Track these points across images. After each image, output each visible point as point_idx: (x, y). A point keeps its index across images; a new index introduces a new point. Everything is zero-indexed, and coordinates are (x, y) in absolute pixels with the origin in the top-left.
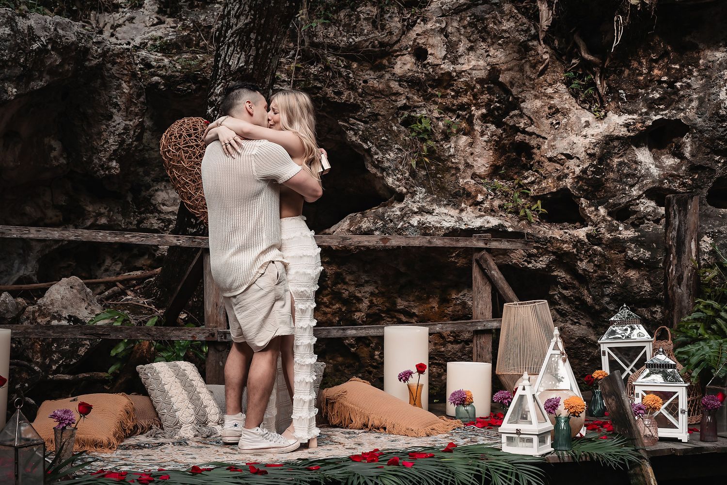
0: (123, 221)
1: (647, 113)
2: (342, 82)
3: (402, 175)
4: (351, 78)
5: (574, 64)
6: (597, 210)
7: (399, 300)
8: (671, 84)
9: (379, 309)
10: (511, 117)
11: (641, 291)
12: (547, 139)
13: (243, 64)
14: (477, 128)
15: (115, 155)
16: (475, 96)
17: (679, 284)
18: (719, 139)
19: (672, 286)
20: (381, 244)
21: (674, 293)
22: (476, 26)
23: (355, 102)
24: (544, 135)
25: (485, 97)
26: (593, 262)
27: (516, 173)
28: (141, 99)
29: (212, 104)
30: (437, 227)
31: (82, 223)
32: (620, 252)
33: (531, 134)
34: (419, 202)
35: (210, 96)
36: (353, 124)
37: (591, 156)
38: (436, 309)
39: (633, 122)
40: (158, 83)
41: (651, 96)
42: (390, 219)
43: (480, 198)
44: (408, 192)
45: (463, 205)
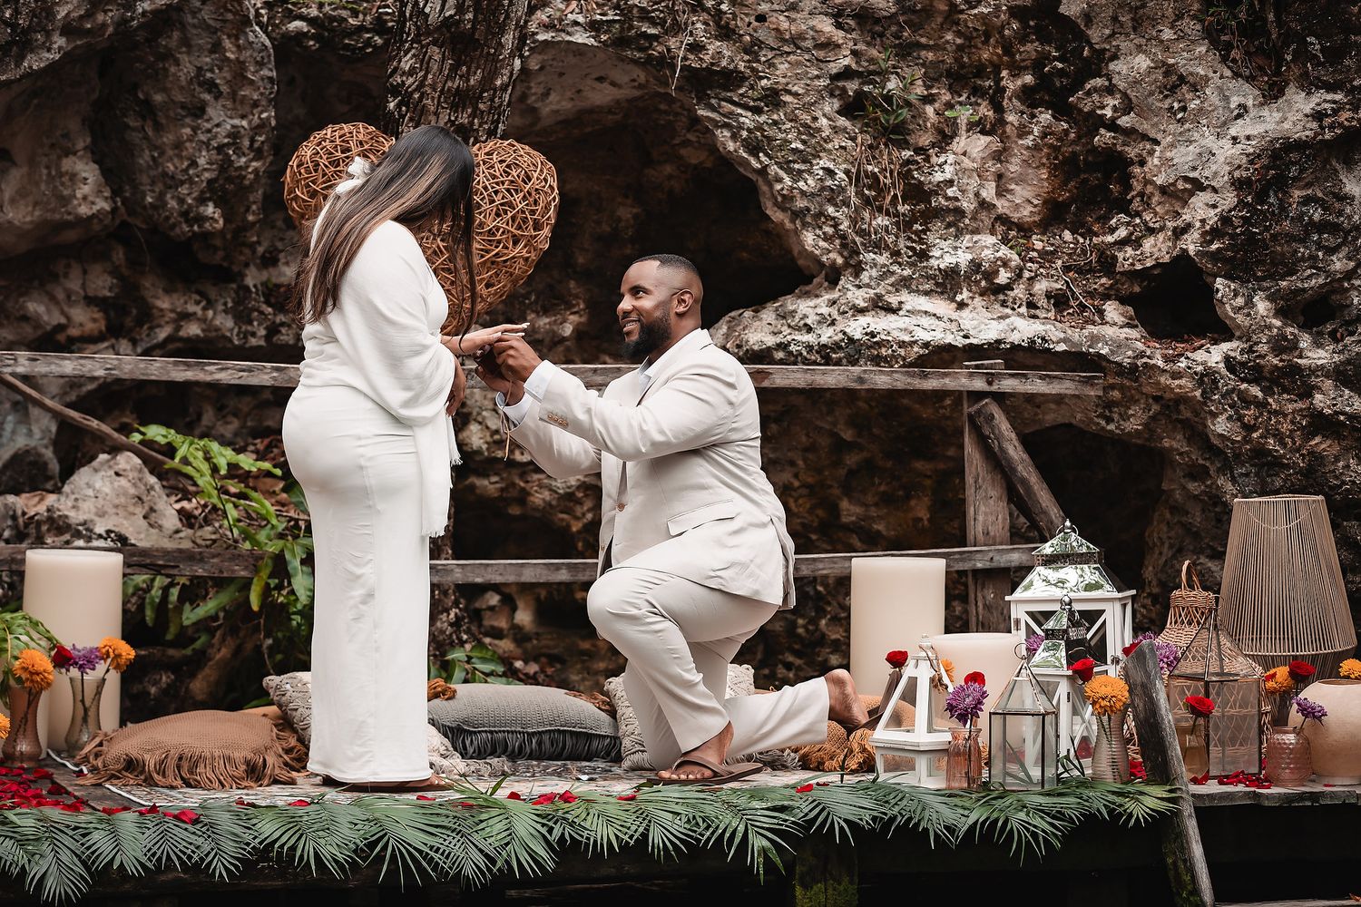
0: (236, 330)
2: (705, 23)
3: (835, 226)
4: (725, 13)
6: (1249, 303)
7: (845, 504)
9: (803, 525)
10: (1089, 93)
11: (1344, 483)
12: (1157, 143)
13: (452, 12)
14: (1011, 118)
15: (214, 192)
16: (1008, 49)
23: (731, 67)
24: (1152, 134)
25: (1031, 49)
26: (1240, 419)
27: (1098, 220)
28: (265, 72)
29: (396, 91)
30: (904, 342)
31: (148, 335)
32: (1301, 397)
33: (1130, 133)
34: (868, 286)
35: (391, 76)
36: (730, 115)
37: (1239, 185)
38: (926, 523)
39: (1333, 109)
40: (300, 35)
42: (806, 325)
43: (1003, 277)
44: (847, 265)
45: (965, 293)
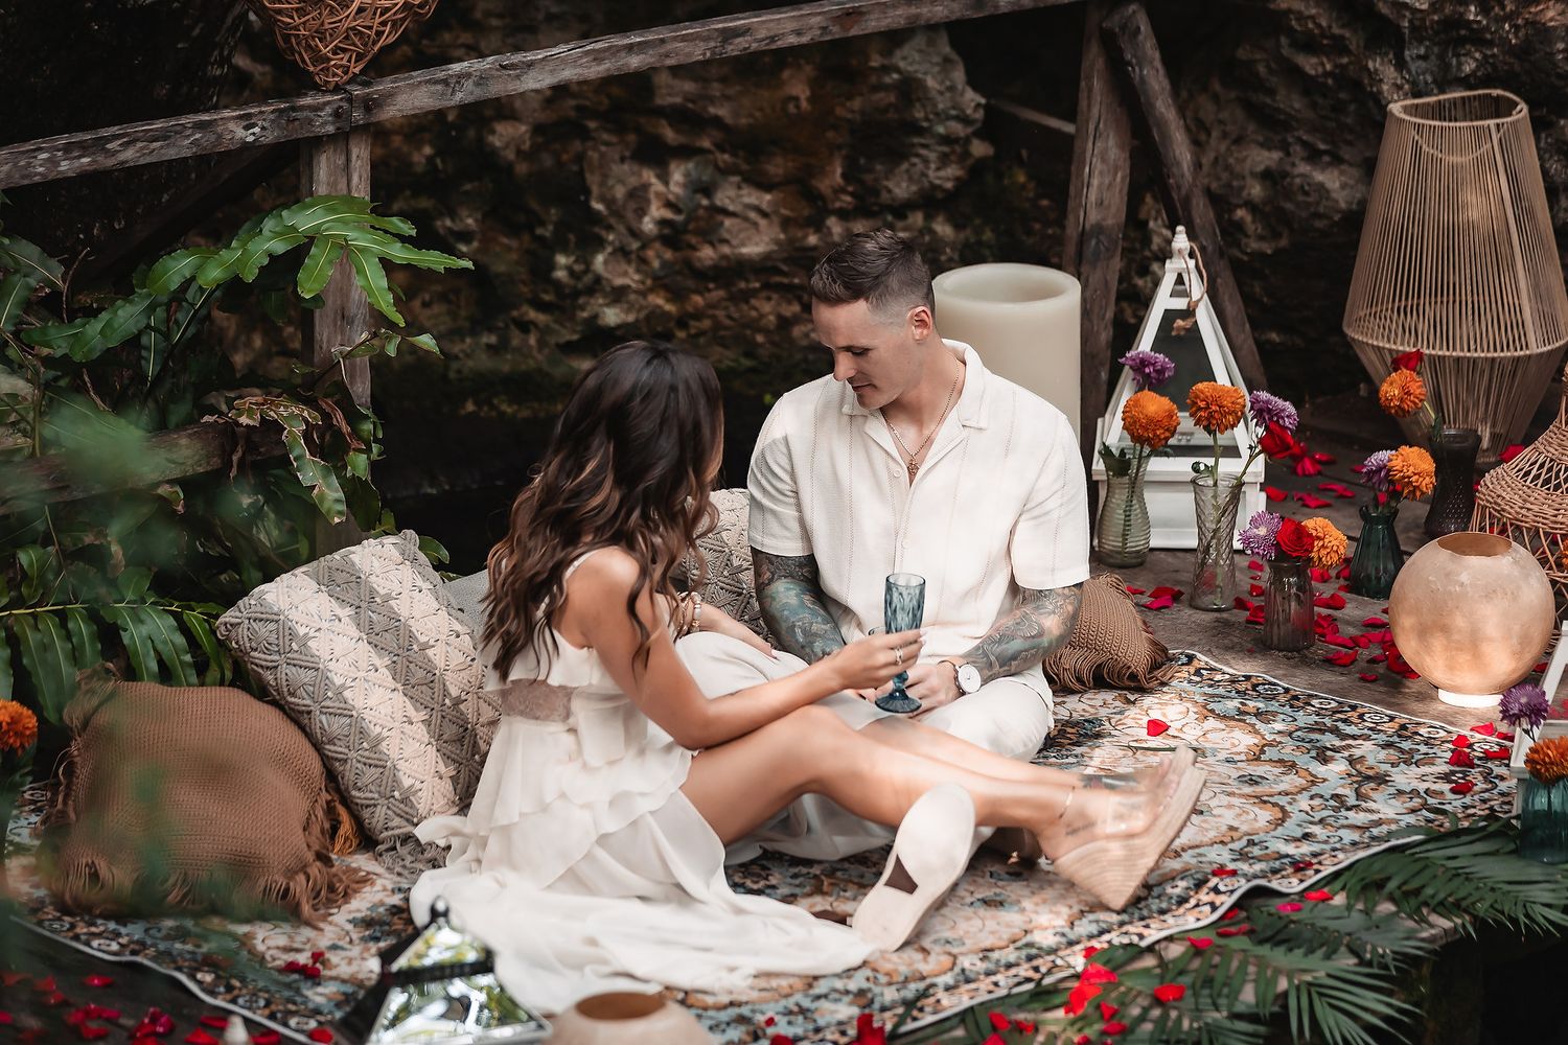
20: (836, 32)
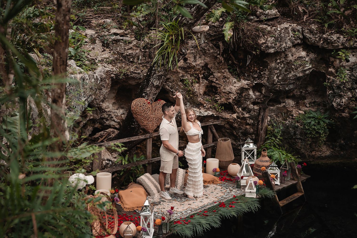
1: (253, 81)
5: (230, 63)
6: (239, 109)
8: (260, 73)
10: (211, 78)
12: (222, 86)
14: (201, 81)
16: (200, 72)
17: (262, 130)
18: (273, 89)
19: (259, 131)
21: (260, 133)
22: (202, 51)
24: (221, 84)
25: (203, 72)
26: (238, 124)
27: (211, 94)
28: (110, 83)
32: (245, 120)
33: (217, 84)
35: (144, 91)
37: (237, 93)
39: (249, 84)
40: (113, 77)
41: (254, 76)
43: (205, 105)
45: (200, 108)
